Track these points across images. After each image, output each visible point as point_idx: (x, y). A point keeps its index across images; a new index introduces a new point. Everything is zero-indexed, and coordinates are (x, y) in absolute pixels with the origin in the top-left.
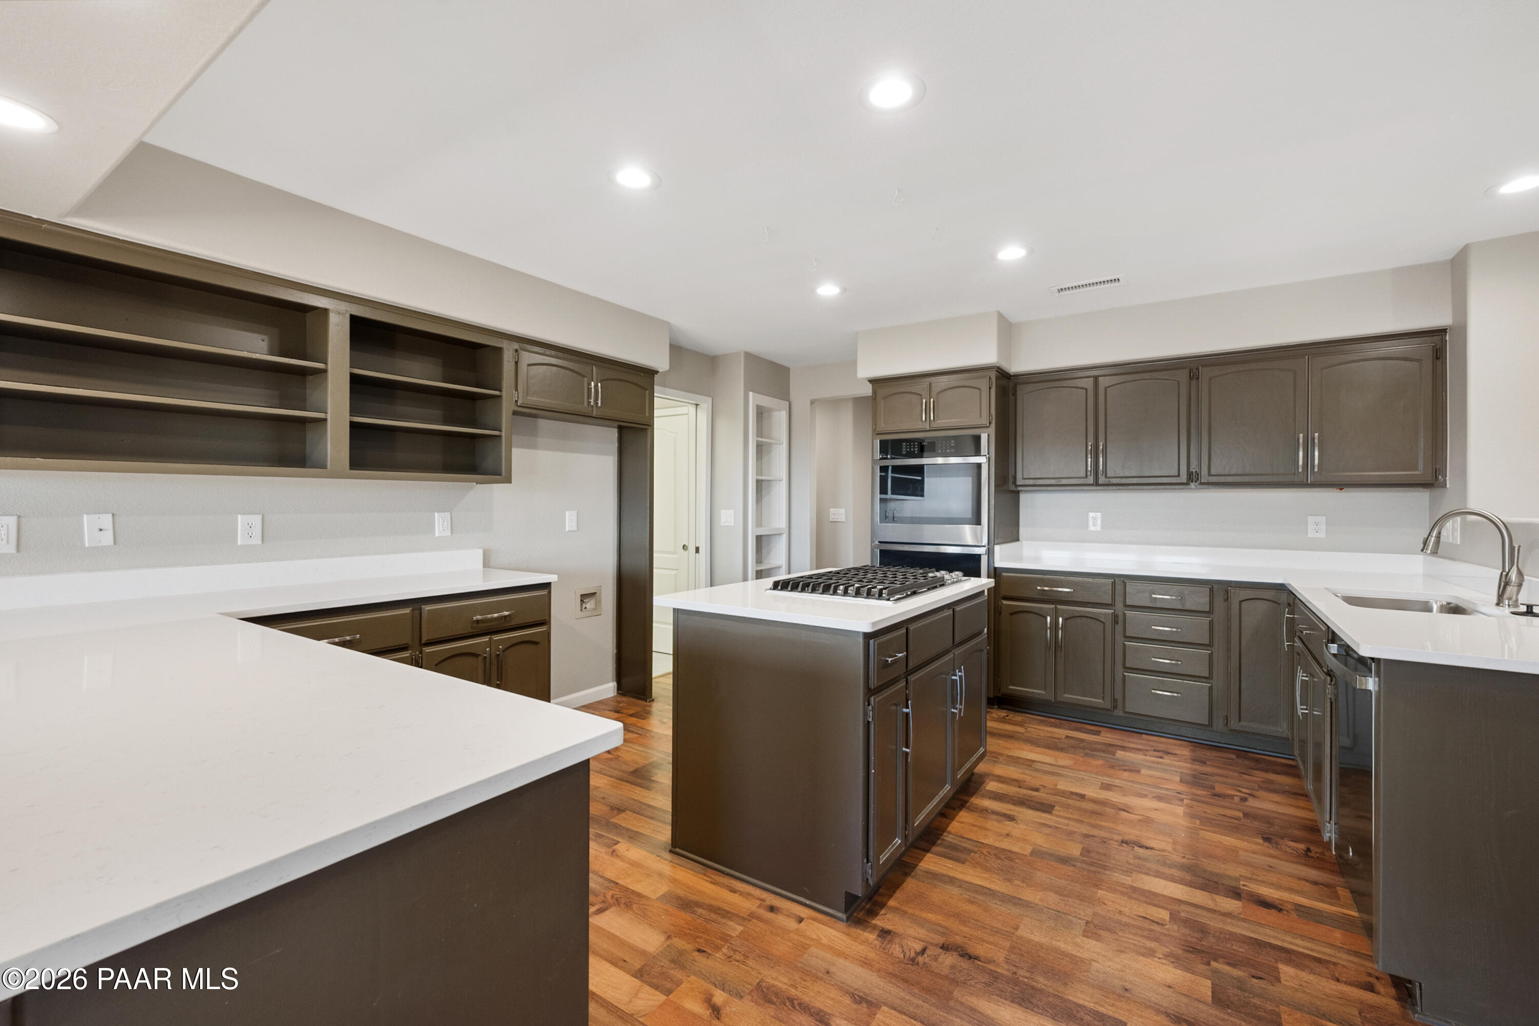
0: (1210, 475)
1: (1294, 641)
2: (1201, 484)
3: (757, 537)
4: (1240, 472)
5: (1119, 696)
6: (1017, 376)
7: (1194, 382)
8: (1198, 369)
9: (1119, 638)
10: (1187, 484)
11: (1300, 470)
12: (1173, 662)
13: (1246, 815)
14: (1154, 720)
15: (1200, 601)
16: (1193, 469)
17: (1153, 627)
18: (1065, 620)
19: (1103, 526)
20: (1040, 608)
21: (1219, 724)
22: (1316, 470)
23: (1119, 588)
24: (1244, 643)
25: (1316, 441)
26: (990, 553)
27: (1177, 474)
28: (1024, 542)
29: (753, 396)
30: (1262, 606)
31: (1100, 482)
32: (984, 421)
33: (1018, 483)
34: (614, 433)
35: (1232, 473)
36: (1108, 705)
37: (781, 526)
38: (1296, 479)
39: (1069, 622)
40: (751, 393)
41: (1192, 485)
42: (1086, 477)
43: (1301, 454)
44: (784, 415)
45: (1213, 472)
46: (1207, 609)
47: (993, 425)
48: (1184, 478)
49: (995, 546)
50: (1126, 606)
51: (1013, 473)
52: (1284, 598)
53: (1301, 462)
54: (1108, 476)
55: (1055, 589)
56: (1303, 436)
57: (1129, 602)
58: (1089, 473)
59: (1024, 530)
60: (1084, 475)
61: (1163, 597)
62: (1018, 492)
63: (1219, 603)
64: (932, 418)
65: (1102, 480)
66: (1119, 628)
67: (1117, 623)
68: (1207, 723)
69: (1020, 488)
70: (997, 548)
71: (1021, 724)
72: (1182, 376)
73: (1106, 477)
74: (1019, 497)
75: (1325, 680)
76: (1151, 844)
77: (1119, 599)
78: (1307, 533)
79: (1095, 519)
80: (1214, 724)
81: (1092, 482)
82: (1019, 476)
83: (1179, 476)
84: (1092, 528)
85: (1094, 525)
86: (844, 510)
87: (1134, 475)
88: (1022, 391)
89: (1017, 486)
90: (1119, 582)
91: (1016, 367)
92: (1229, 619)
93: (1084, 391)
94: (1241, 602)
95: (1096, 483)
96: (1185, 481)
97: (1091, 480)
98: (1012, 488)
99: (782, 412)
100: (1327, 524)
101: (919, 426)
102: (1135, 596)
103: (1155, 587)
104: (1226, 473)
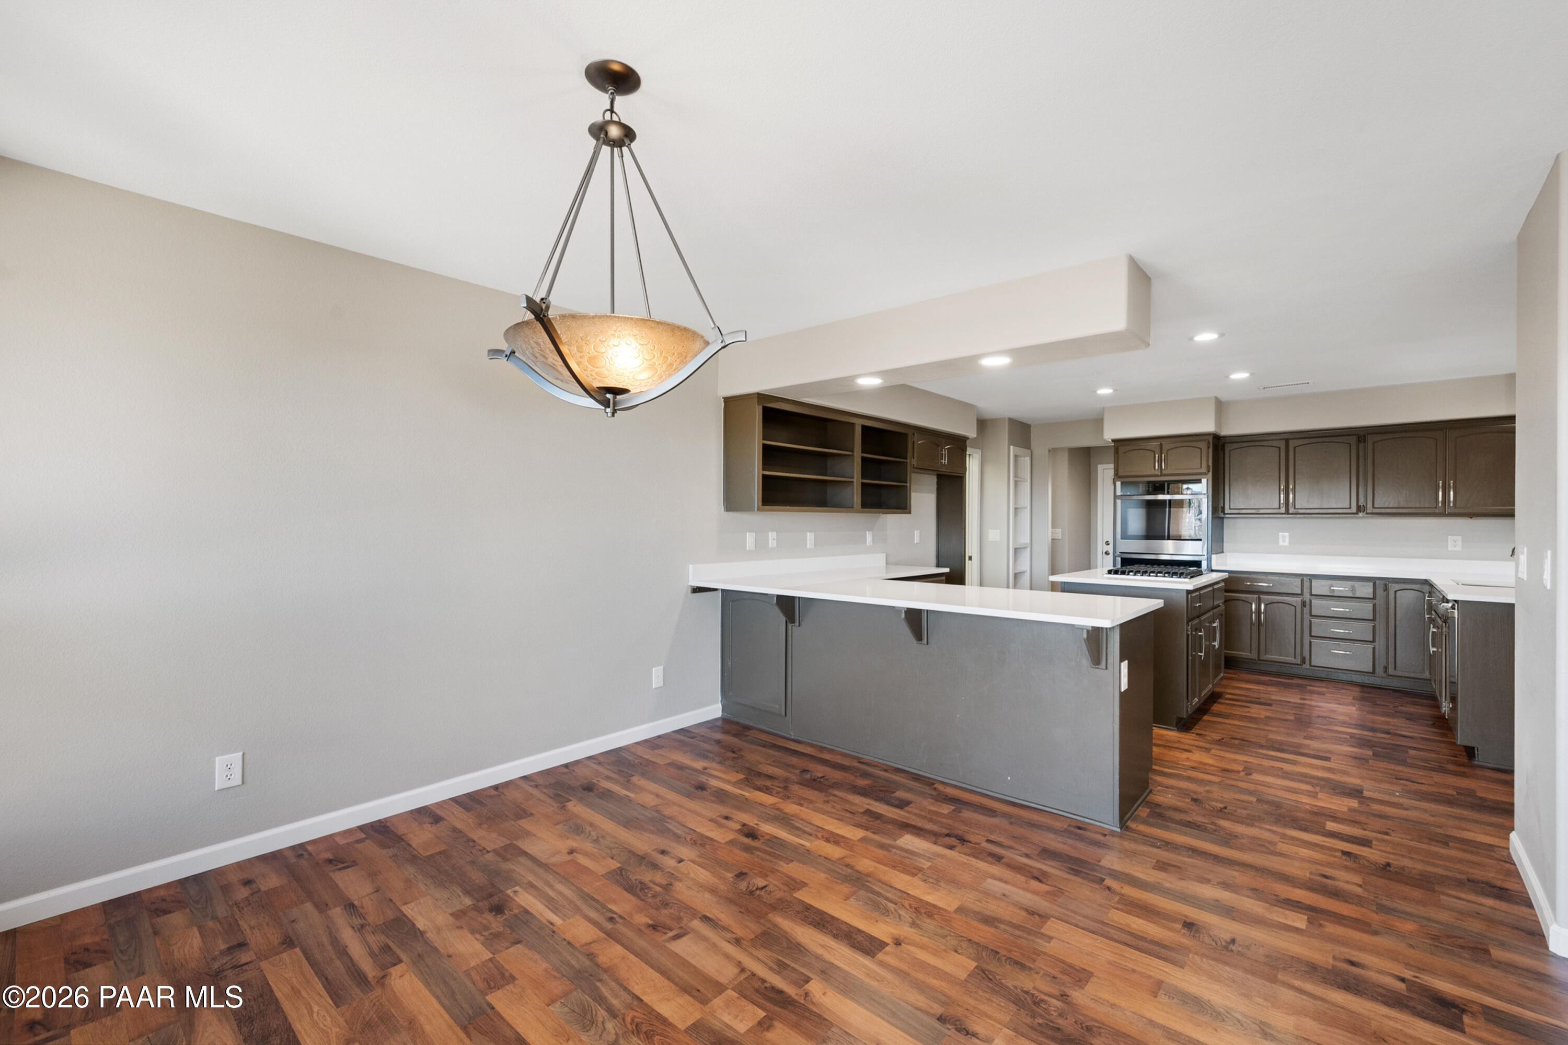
0: (1373, 507)
1: (1431, 614)
2: (1367, 513)
3: (1015, 549)
4: (1396, 506)
5: (1306, 654)
6: (1224, 437)
7: (1361, 445)
8: (1364, 436)
9: (1307, 617)
10: (1357, 513)
11: (1440, 505)
12: (1347, 631)
13: (1395, 712)
14: (1332, 670)
15: (1366, 590)
16: (1361, 503)
17: (1332, 609)
18: (1266, 605)
19: (1290, 543)
20: (1246, 597)
21: (1380, 670)
22: (1452, 505)
23: (1306, 584)
24: (1398, 618)
25: (1452, 485)
26: (1209, 560)
27: (1349, 507)
28: (1228, 554)
29: (1013, 448)
30: (1411, 594)
31: (1290, 512)
32: (1204, 470)
33: (1226, 512)
34: (933, 479)
35: (1391, 506)
36: (1298, 661)
37: (1025, 542)
38: (1437, 511)
39: (1268, 606)
40: (1012, 447)
41: (1361, 514)
42: (1280, 508)
43: (1440, 493)
44: (1028, 459)
45: (1376, 505)
46: (1372, 596)
47: (1211, 473)
48: (1354, 509)
49: (1213, 555)
50: (1311, 595)
51: (1222, 505)
52: (1426, 589)
53: (1440, 499)
54: (1296, 507)
55: (1256, 584)
56: (1443, 483)
57: (1313, 593)
58: (1282, 506)
59: (1226, 546)
60: (1278, 507)
61: (1340, 588)
62: (1223, 518)
63: (1380, 592)
64: (1163, 468)
65: (1291, 510)
66: (1306, 610)
67: (1305, 607)
68: (1371, 671)
69: (1227, 516)
70: (1214, 556)
71: (1235, 674)
72: (1353, 440)
73: (1295, 508)
74: (1223, 523)
75: (1442, 625)
76: (1335, 717)
77: (1306, 591)
78: (1448, 547)
79: (1284, 537)
80: (1377, 671)
81: (1284, 512)
82: (1227, 507)
83: (1350, 508)
84: (1281, 543)
85: (1284, 541)
86: (1060, 530)
87: (1316, 507)
88: (1228, 448)
89: (1225, 514)
90: (1307, 579)
91: (1224, 433)
92: (1387, 604)
93: (1278, 449)
94: (1396, 591)
95: (1287, 512)
96: (1355, 511)
97: (1283, 510)
98: (1222, 515)
99: (1026, 458)
100: (1463, 541)
101: (1152, 472)
102: (1319, 587)
103: (1333, 582)
104: (1386, 506)
